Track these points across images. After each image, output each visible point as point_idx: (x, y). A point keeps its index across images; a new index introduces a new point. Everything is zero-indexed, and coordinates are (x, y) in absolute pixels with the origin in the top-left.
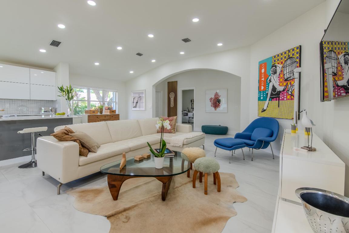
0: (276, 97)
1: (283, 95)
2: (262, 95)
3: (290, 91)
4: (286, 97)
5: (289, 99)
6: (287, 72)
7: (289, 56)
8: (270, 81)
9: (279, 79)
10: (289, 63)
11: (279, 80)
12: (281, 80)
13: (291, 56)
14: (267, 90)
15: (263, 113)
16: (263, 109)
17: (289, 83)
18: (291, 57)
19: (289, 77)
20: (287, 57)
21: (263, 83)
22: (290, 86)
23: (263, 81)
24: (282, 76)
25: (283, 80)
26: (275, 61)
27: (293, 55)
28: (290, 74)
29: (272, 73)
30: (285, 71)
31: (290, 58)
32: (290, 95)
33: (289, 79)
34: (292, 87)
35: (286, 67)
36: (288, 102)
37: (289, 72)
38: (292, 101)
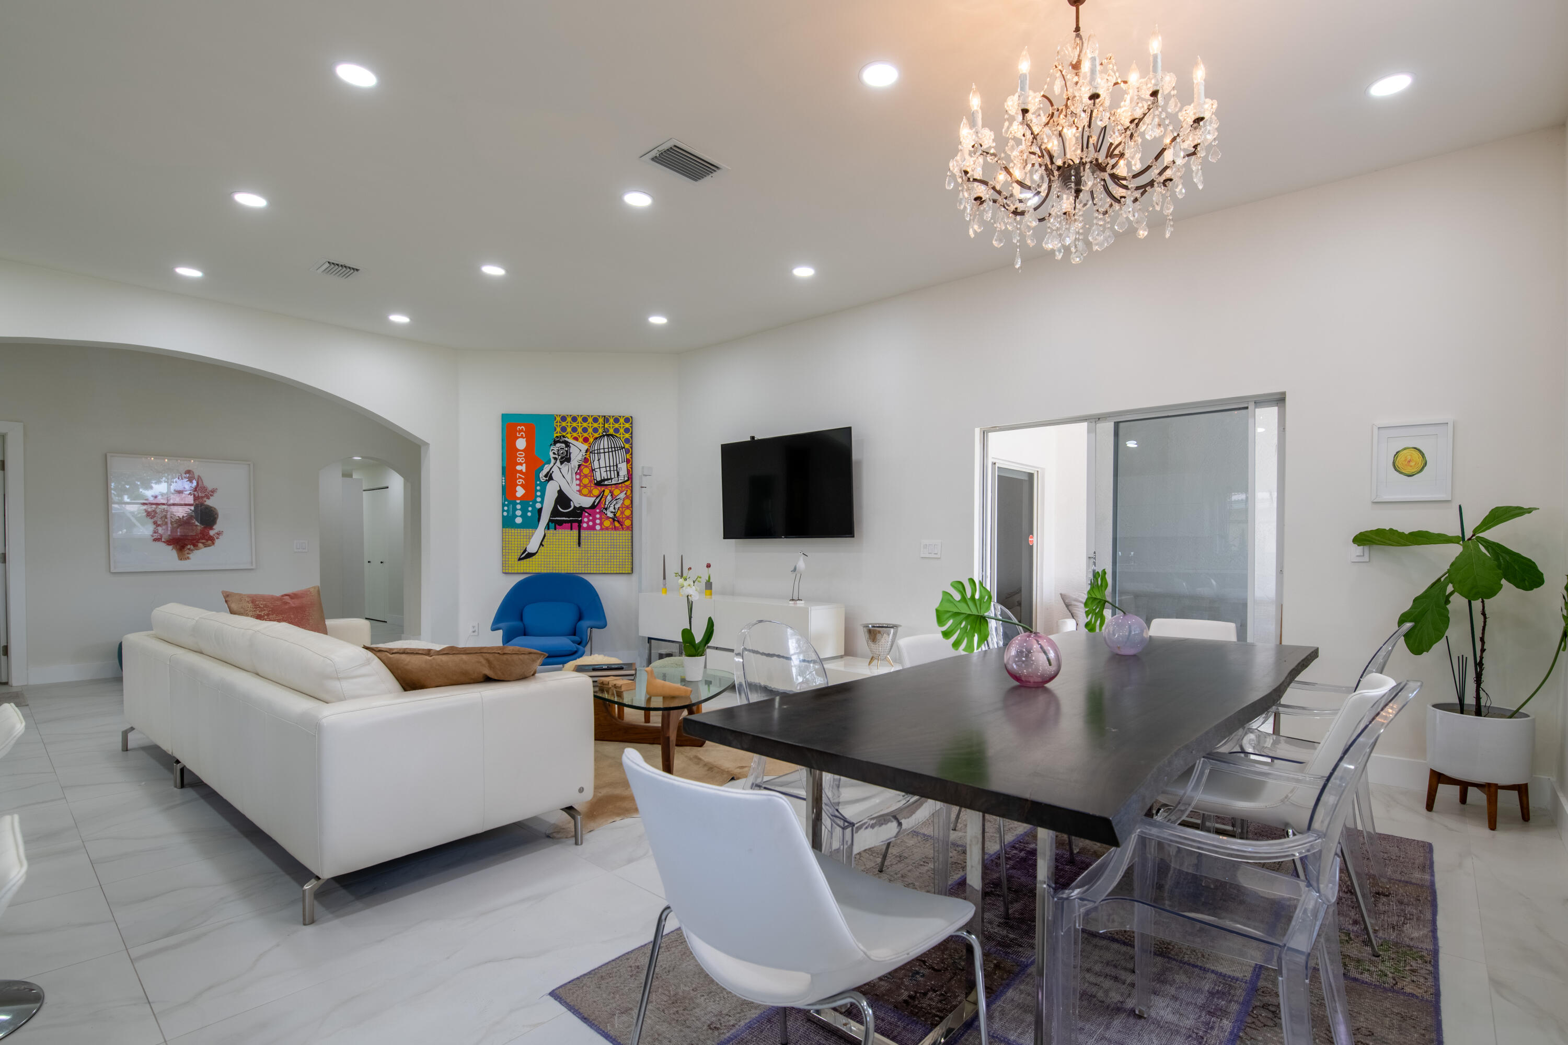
0: (571, 522)
1: (591, 518)
2: (519, 513)
3: (612, 509)
4: (601, 524)
5: (607, 529)
6: (603, 465)
7: (605, 430)
8: (549, 477)
9: (578, 477)
10: (606, 446)
11: (580, 480)
12: (586, 481)
13: (611, 431)
14: (539, 499)
15: (522, 562)
16: (525, 550)
17: (607, 492)
18: (612, 435)
19: (608, 479)
20: (600, 431)
21: (520, 478)
22: (609, 498)
23: (521, 472)
24: (586, 471)
25: (590, 481)
26: (564, 429)
27: (617, 430)
28: (609, 472)
29: (555, 459)
30: (596, 463)
31: (608, 435)
32: (611, 520)
33: (606, 483)
34: (615, 502)
35: (598, 453)
36: (606, 535)
37: (606, 467)
38: (615, 532)
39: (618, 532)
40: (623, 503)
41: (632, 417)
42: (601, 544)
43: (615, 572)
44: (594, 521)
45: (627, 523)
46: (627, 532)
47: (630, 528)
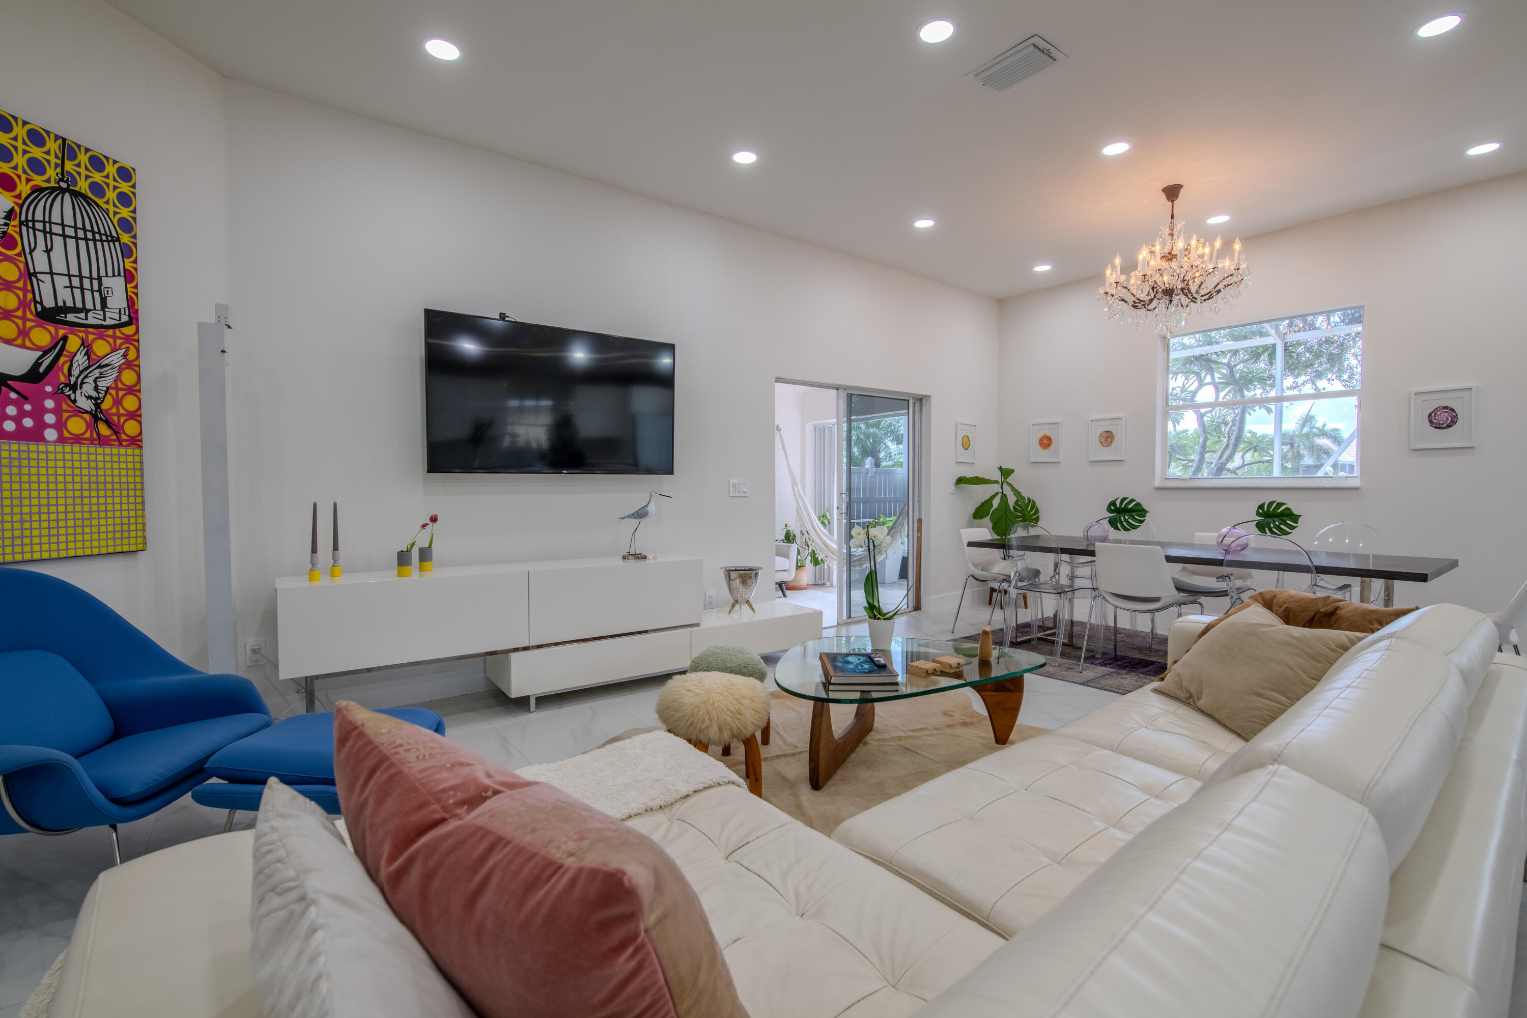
1: (28, 407)
3: (88, 389)
4: (60, 426)
5: (77, 439)
7: (66, 176)
10: (68, 220)
12: (9, 301)
13: (83, 186)
17: (73, 343)
18: (82, 196)
19: (75, 310)
20: (50, 172)
22: (81, 360)
24: (9, 272)
25: (23, 304)
27: (96, 188)
28: (77, 292)
31: (73, 193)
32: (87, 416)
33: (71, 317)
34: (97, 373)
35: (44, 231)
36: (76, 457)
37: (69, 276)
38: (100, 450)
39: (108, 450)
40: (118, 378)
41: (134, 170)
42: (61, 479)
43: (104, 551)
44: (38, 413)
45: (130, 428)
46: (130, 451)
47: (136, 441)
